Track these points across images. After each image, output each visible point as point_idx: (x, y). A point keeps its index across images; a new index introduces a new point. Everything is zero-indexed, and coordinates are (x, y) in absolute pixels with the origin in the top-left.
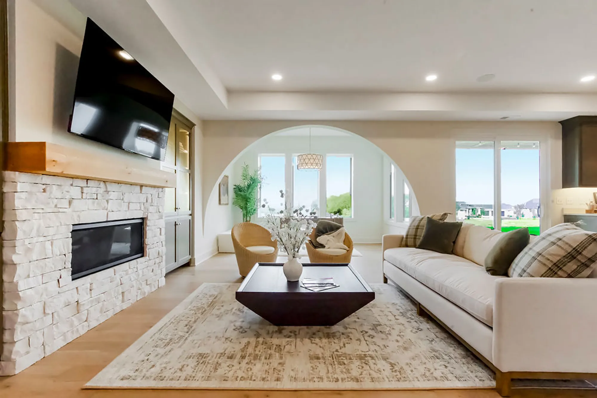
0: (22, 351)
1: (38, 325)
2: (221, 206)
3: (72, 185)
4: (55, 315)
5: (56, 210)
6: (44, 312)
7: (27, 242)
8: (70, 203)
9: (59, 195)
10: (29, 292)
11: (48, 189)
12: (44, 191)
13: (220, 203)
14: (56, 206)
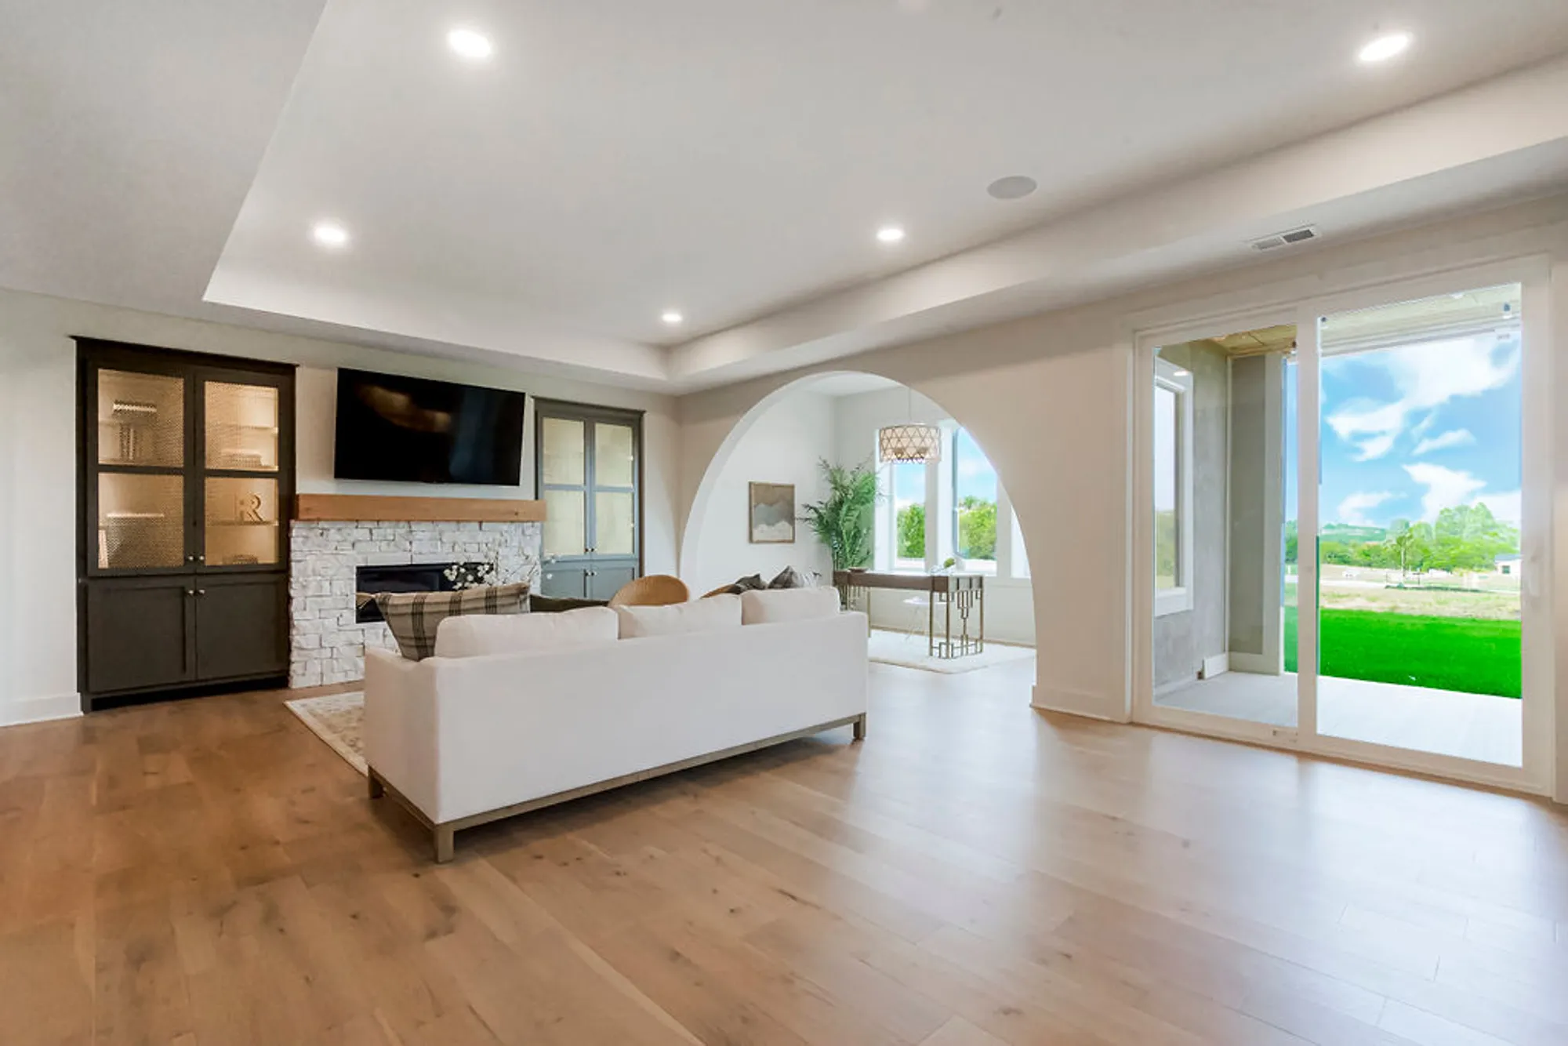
0: (300, 671)
1: (315, 654)
2: (753, 546)
3: (357, 527)
4: (335, 650)
5: (335, 552)
6: (321, 644)
7: (301, 579)
8: (353, 545)
9: (339, 537)
10: (303, 623)
11: (325, 532)
12: (322, 534)
13: (751, 540)
14: (336, 549)
